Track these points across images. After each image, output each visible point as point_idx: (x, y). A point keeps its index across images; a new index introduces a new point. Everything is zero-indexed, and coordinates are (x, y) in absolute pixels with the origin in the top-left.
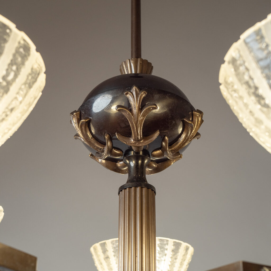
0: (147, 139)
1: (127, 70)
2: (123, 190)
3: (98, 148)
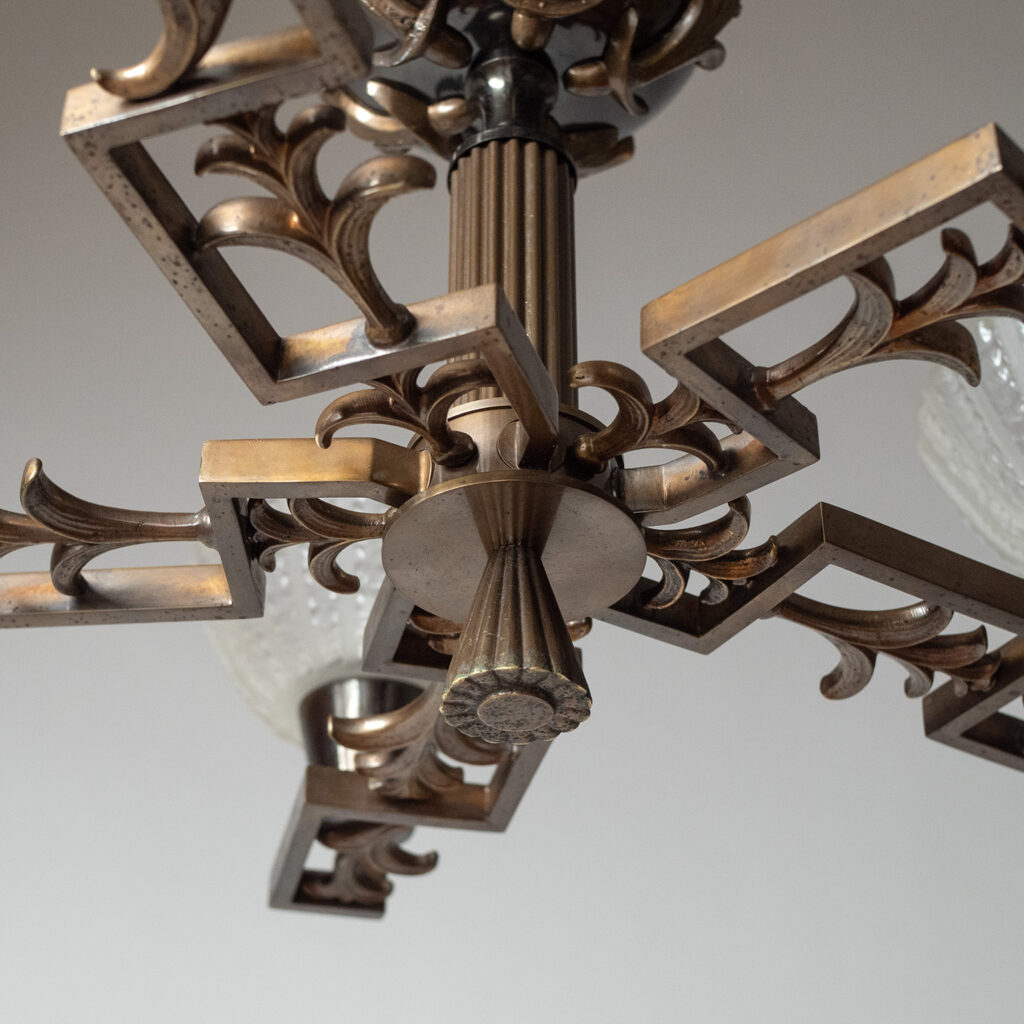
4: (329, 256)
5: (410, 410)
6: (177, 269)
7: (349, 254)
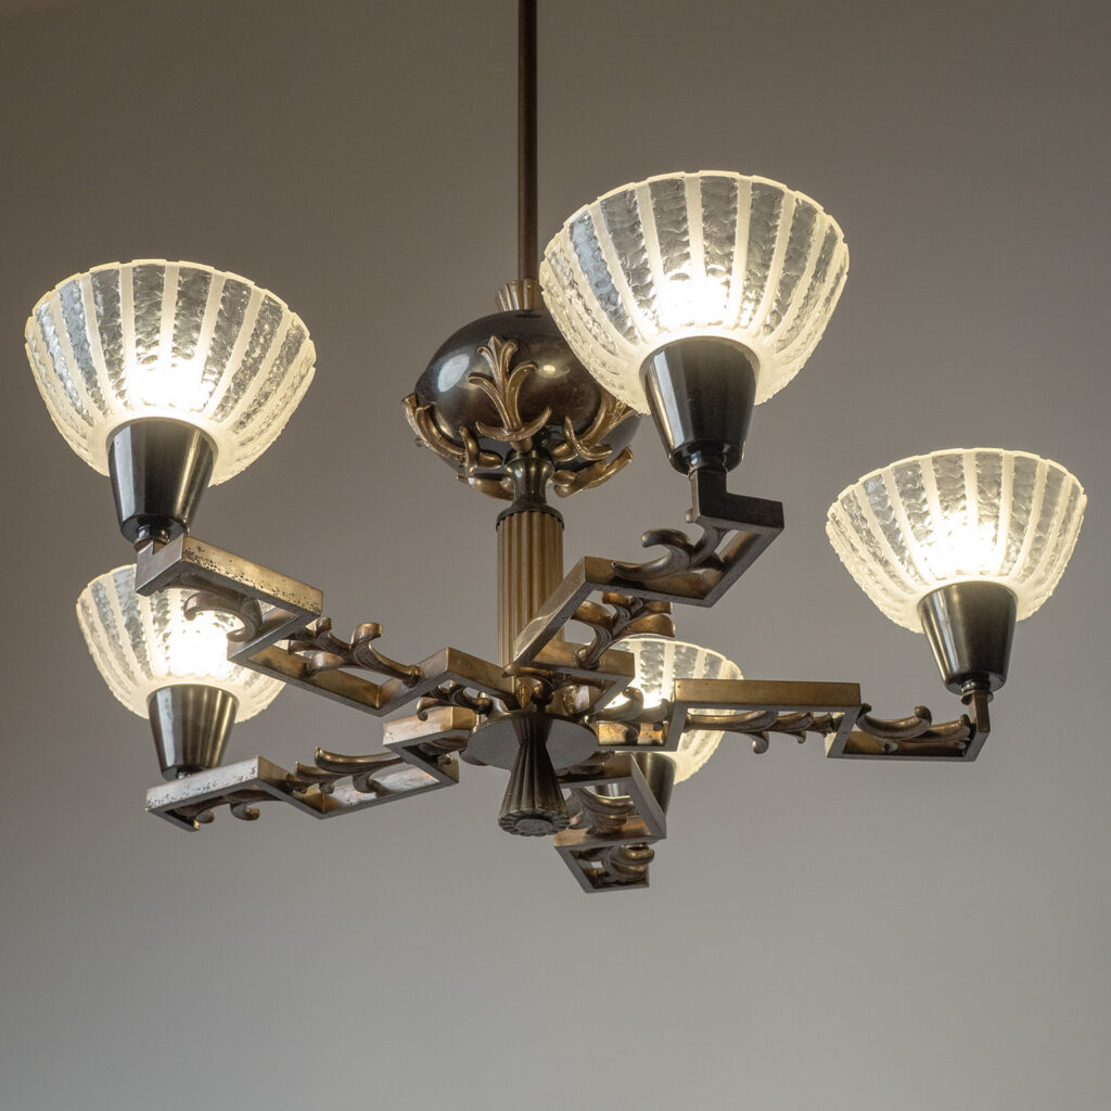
0: (531, 426)
1: (507, 305)
2: (507, 518)
3: (454, 455)
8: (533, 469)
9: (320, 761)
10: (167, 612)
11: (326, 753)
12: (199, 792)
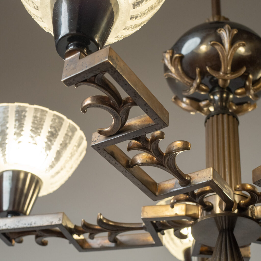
2: (211, 118)
4: (165, 167)
5: (193, 199)
6: (126, 173)
7: (171, 166)
8: (225, 95)
9: (100, 222)
10: (22, 130)
11: (104, 218)
12: (25, 226)
